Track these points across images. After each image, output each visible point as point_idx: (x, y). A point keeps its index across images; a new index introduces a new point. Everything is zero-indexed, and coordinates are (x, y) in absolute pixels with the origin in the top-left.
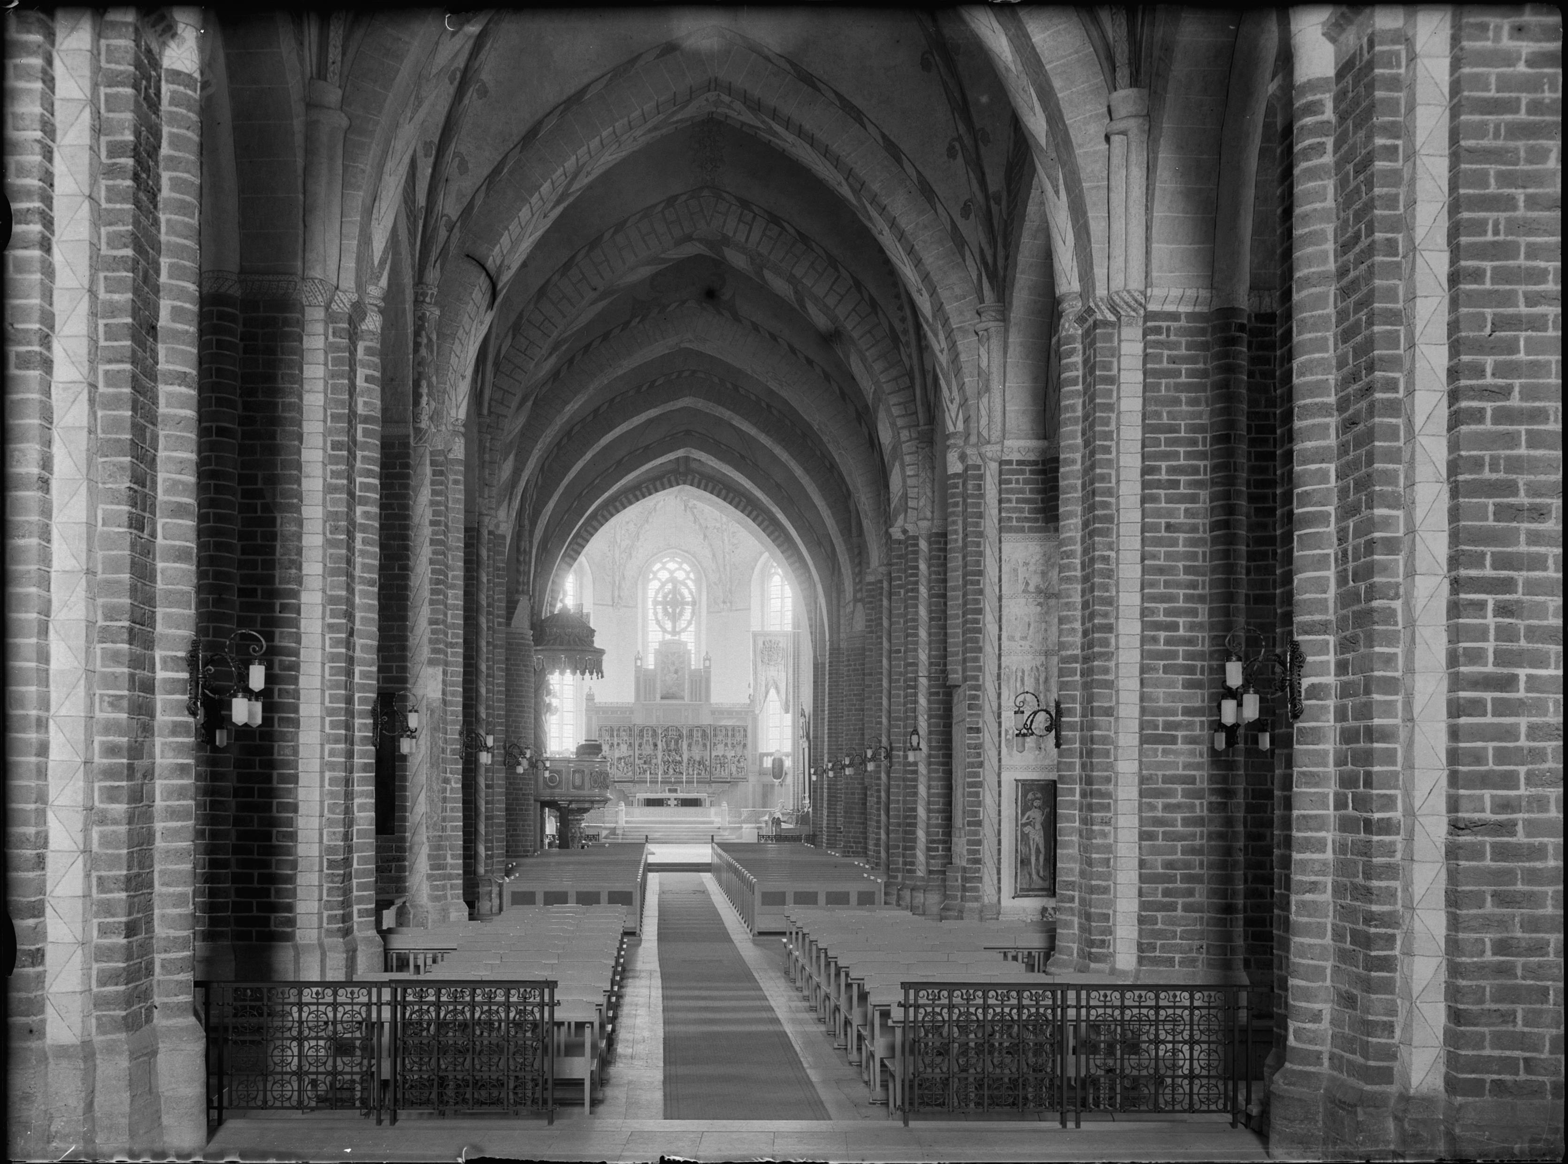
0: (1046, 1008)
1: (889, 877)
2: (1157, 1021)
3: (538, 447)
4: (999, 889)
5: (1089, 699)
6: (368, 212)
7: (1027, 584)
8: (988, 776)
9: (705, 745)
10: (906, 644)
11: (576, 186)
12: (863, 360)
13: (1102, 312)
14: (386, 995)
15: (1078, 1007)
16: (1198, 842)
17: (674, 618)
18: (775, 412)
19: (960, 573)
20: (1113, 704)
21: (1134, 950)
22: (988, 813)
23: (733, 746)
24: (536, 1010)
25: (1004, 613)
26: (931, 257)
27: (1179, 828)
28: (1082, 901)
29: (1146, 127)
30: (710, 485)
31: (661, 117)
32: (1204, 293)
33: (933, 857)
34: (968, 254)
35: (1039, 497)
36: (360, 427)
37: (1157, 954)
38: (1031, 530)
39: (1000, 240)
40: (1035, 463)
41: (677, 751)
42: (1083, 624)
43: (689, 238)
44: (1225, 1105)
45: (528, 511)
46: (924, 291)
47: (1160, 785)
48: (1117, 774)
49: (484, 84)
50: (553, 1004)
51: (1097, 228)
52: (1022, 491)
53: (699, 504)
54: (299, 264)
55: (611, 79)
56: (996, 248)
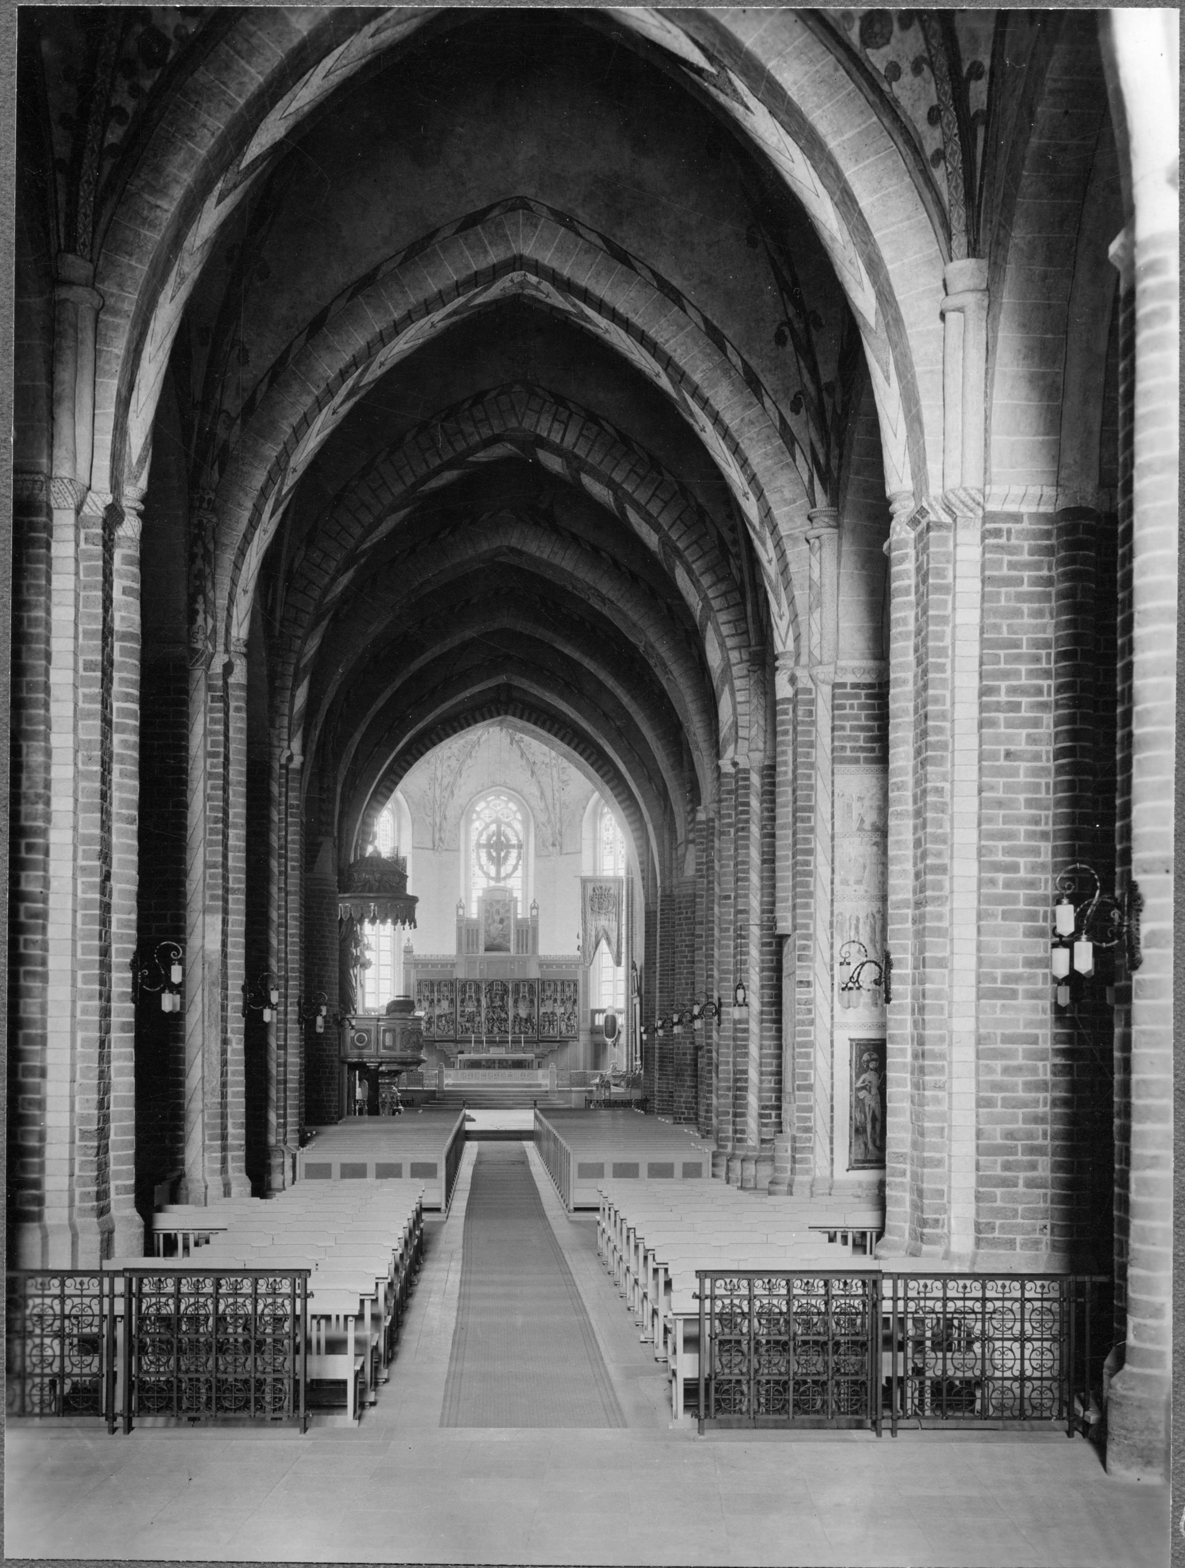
0: (856, 1298)
1: (720, 1146)
2: (983, 1313)
4: (832, 1160)
5: (921, 949)
6: (124, 403)
7: (862, 821)
8: (820, 1035)
9: (532, 1002)
10: (737, 889)
11: (368, 378)
12: (690, 572)
13: (937, 513)
14: (120, 1285)
15: (895, 1299)
16: (1041, 1110)
17: (498, 862)
18: (600, 634)
19: (790, 809)
20: (947, 954)
21: (971, 1231)
22: (820, 1076)
23: (563, 1003)
24: (287, 1302)
25: (836, 854)
26: (756, 457)
27: (1021, 1094)
28: (914, 1176)
29: (986, 303)
30: (534, 716)
31: (462, 299)
32: (1050, 491)
33: (765, 1125)
34: (798, 452)
35: (876, 724)
36: (117, 645)
37: (996, 1234)
38: (867, 760)
39: (833, 438)
40: (870, 686)
41: (503, 1008)
42: (915, 864)
43: (499, 439)
44: (1060, 1412)
46: (751, 496)
47: (999, 1045)
48: (951, 1032)
50: (307, 1296)
51: (930, 418)
52: (857, 718)
53: (527, 738)
54: (46, 461)
55: (405, 258)
56: (829, 446)
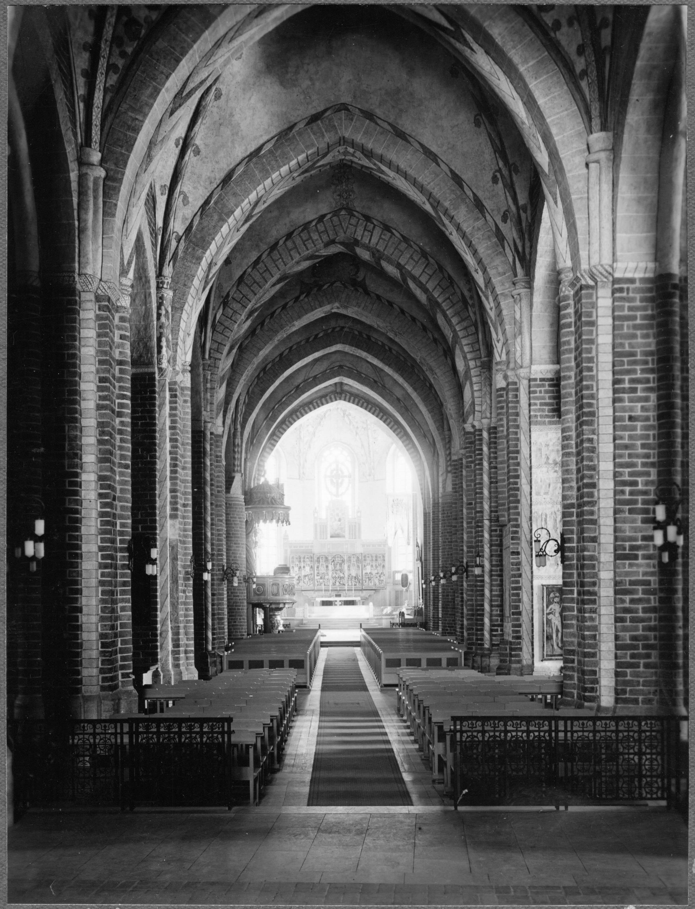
0: (545, 732)
1: (468, 648)
3: (244, 377)
4: (533, 655)
5: (582, 531)
6: (120, 231)
7: (548, 458)
8: (524, 582)
9: (358, 567)
10: (475, 499)
11: (257, 210)
12: (445, 316)
13: (585, 280)
14: (126, 727)
15: (566, 731)
16: (653, 623)
17: (337, 486)
18: (394, 352)
19: (505, 452)
20: (597, 534)
21: (613, 694)
22: (524, 607)
23: (376, 567)
24: (219, 736)
25: (533, 477)
26: (482, 249)
27: (641, 614)
28: (579, 662)
29: (612, 157)
30: (357, 400)
31: (310, 163)
32: (651, 265)
33: (495, 636)
34: (506, 246)
35: (554, 401)
36: (117, 368)
37: (627, 696)
38: (550, 423)
39: (526, 236)
40: (551, 380)
41: (341, 571)
42: (577, 483)
43: (333, 242)
44: (662, 794)
45: (240, 419)
46: (479, 271)
47: (628, 587)
48: (599, 580)
49: (197, 147)
50: (230, 733)
51: (581, 224)
52: (543, 398)
54: (77, 265)
55: (277, 140)
56: (524, 241)
